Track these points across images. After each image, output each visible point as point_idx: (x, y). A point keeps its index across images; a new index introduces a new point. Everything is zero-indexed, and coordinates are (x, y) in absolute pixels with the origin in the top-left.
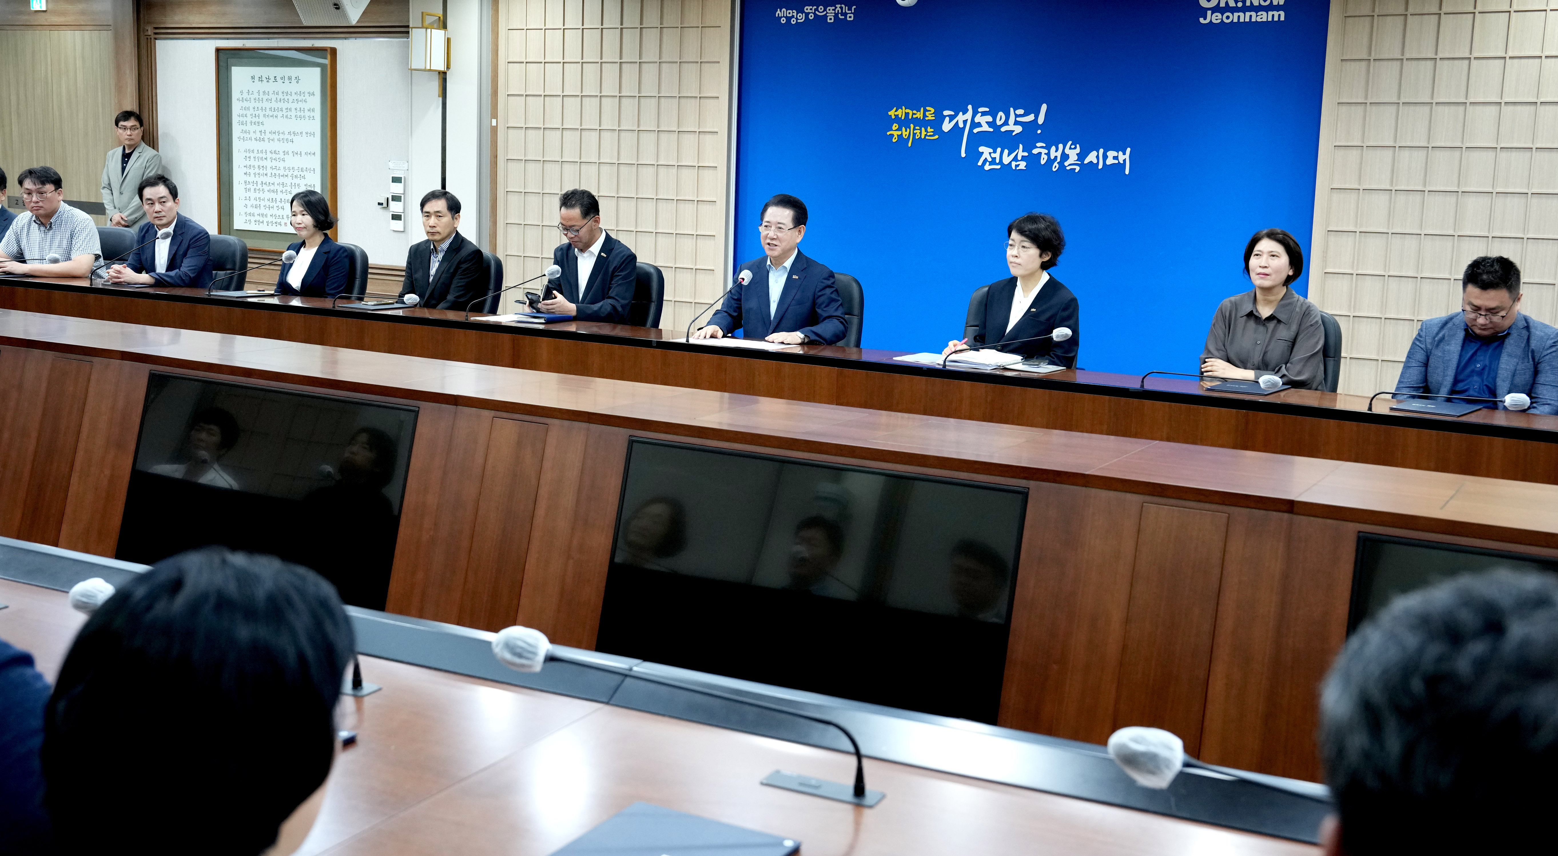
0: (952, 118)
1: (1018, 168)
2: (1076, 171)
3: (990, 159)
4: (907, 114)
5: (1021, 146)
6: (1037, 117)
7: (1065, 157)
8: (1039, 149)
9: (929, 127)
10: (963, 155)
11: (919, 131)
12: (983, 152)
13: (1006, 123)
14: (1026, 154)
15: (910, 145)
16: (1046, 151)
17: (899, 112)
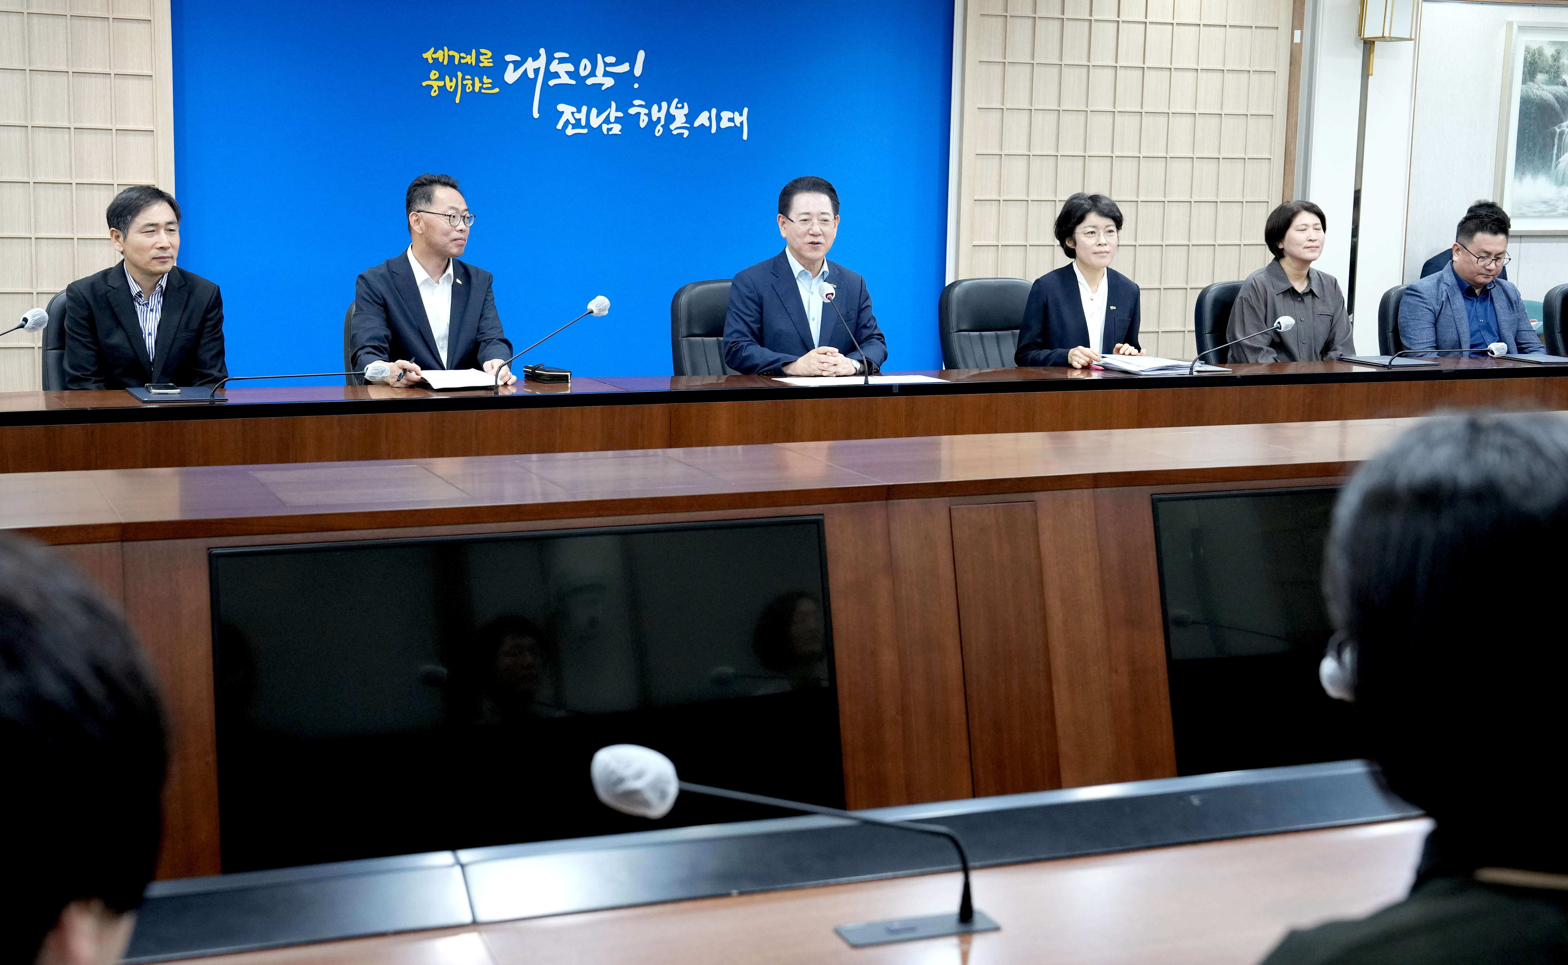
0: (517, 65)
1: (610, 133)
2: (685, 136)
3: (573, 121)
4: (452, 58)
5: (613, 104)
6: (632, 66)
7: (670, 118)
8: (637, 108)
9: (485, 77)
10: (536, 115)
11: (470, 82)
12: (563, 112)
13: (593, 74)
14: (620, 114)
15: (457, 101)
16: (647, 111)
17: (440, 55)
